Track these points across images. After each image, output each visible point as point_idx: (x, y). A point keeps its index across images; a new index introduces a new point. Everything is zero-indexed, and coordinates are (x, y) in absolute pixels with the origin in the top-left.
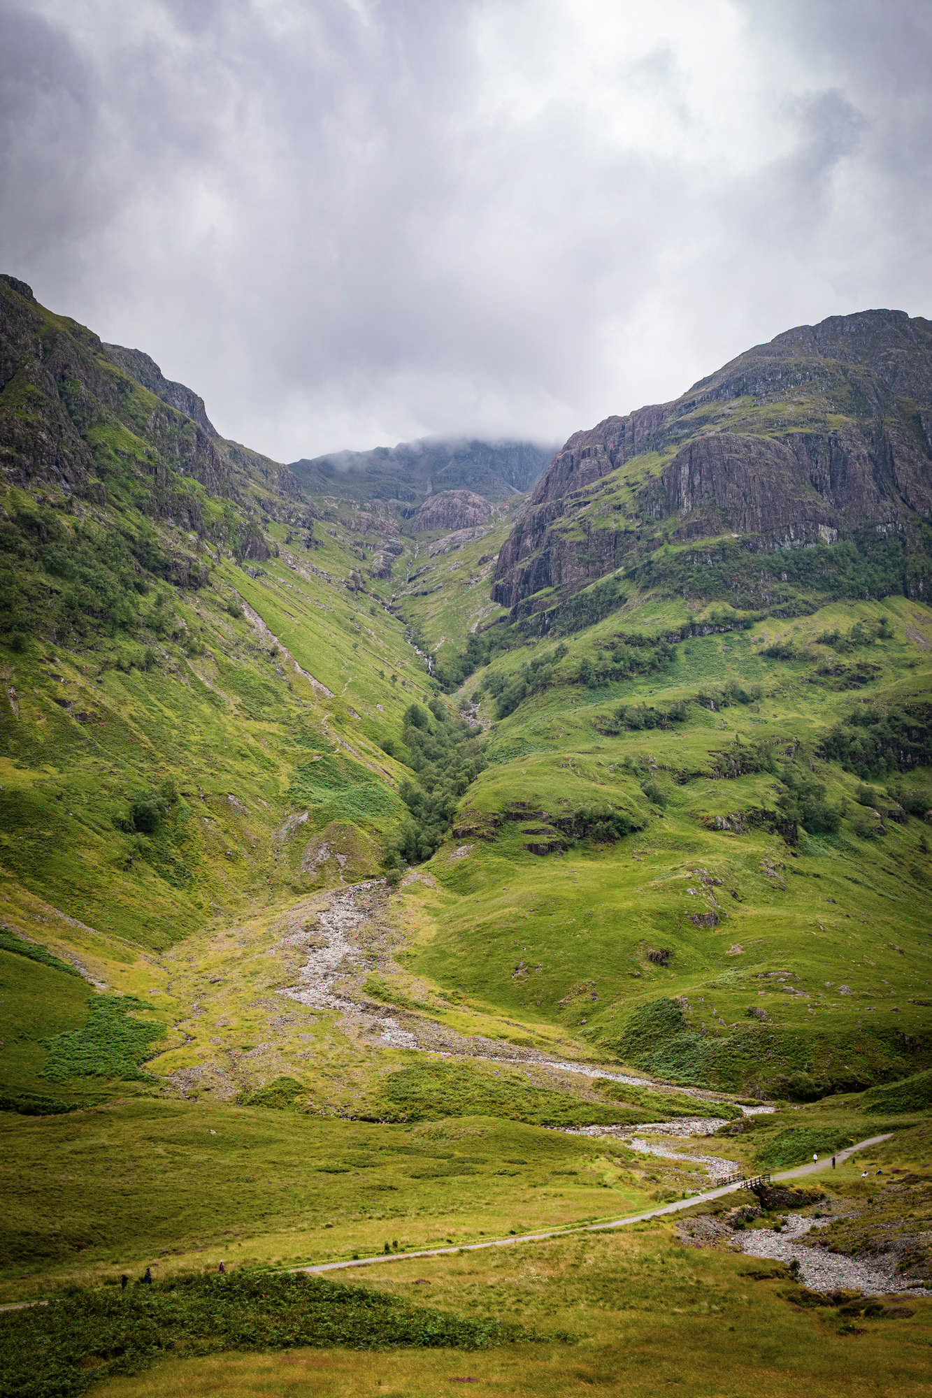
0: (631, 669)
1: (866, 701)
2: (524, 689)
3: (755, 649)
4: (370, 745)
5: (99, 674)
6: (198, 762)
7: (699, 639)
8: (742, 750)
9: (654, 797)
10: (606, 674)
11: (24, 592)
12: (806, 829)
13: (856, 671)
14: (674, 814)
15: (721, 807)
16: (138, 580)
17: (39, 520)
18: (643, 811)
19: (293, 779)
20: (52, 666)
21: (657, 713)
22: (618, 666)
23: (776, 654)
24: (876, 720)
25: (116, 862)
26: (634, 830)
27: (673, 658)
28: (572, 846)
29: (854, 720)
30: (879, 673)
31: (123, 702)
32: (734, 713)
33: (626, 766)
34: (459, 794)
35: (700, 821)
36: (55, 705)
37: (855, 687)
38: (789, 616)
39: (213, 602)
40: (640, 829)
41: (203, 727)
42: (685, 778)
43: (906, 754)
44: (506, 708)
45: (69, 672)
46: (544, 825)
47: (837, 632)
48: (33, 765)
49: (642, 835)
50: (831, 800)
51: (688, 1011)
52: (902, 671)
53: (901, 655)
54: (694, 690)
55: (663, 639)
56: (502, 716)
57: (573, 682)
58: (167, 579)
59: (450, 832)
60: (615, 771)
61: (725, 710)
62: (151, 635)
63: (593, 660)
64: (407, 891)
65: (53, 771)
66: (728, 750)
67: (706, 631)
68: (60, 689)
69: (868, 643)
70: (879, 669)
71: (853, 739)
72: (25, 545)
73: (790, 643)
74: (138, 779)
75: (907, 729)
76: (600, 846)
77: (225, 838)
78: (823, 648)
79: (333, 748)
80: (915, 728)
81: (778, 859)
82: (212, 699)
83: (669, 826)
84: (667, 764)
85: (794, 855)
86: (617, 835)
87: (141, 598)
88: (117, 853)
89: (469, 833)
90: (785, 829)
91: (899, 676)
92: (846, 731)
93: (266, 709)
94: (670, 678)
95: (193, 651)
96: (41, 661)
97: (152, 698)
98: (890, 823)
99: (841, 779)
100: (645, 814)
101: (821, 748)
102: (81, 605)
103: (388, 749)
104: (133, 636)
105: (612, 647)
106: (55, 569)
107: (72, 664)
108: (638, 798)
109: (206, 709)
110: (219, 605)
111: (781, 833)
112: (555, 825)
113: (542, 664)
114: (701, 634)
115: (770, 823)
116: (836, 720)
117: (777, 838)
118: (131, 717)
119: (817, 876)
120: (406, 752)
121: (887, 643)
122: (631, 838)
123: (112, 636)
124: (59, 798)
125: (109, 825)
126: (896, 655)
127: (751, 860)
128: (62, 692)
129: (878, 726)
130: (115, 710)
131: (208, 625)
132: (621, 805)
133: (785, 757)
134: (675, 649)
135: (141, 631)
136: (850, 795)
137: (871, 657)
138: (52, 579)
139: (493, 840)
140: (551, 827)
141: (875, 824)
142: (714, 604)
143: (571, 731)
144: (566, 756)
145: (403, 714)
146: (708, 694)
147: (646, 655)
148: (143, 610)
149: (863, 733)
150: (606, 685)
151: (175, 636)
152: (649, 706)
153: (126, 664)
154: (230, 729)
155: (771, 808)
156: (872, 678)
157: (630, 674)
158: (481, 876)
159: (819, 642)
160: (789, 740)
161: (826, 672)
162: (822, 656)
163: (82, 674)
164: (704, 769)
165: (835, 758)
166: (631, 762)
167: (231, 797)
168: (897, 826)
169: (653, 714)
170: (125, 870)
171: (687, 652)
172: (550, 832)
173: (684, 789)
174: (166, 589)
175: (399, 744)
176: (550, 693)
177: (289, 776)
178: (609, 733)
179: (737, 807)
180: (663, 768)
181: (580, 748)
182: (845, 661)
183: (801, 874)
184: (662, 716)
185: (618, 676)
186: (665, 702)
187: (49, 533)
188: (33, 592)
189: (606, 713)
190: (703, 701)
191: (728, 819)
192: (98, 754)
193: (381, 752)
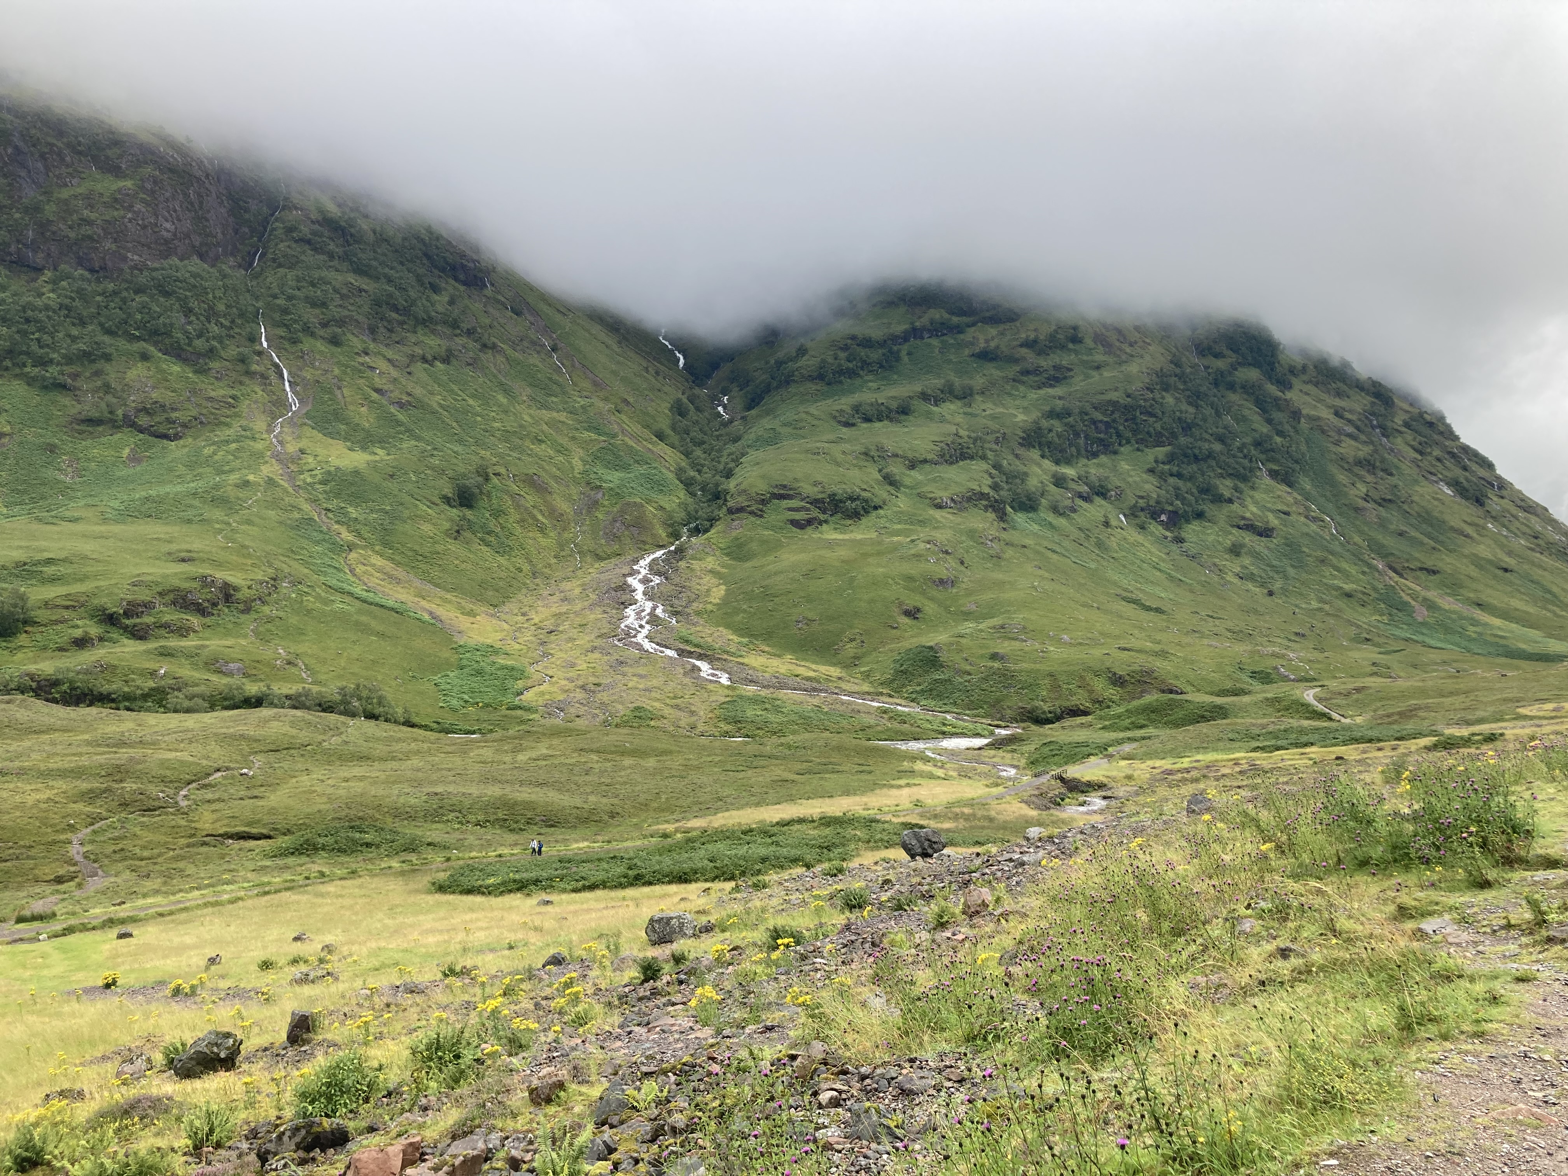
0: (862, 368)
1: (1060, 398)
2: (769, 384)
3: (967, 352)
4: (647, 433)
5: (408, 366)
6: (502, 448)
7: (918, 342)
8: (960, 441)
9: (890, 481)
10: (841, 372)
11: (336, 291)
12: (1012, 507)
13: (1052, 373)
14: (905, 494)
15: (946, 489)
16: (431, 280)
17: (343, 224)
18: (882, 493)
19: (585, 462)
20: (367, 359)
21: (887, 407)
22: (851, 365)
23: (986, 356)
24: (1069, 415)
25: (447, 533)
26: (876, 508)
27: (898, 359)
28: (826, 522)
29: (1052, 414)
30: (1071, 373)
31: (432, 393)
32: (950, 408)
33: (866, 454)
34: (728, 477)
35: (928, 501)
36: (375, 395)
37: (1051, 386)
38: (996, 323)
39: (498, 301)
40: (881, 507)
41: (503, 416)
42: (913, 465)
43: (1092, 444)
44: (753, 400)
45: (383, 365)
46: (803, 504)
47: (1037, 337)
48: (364, 448)
49: (881, 512)
50: (1033, 483)
51: (943, 656)
52: (1090, 372)
53: (1090, 358)
54: (918, 388)
55: (889, 342)
56: (749, 408)
57: (811, 378)
58: (456, 279)
59: (725, 509)
60: (857, 458)
61: (943, 405)
62: (448, 331)
63: (830, 360)
64: (694, 558)
65: (381, 452)
66: (949, 440)
67: (926, 335)
68: (377, 380)
69: (1063, 347)
70: (1070, 370)
71: (1050, 431)
72: (332, 247)
73: (998, 347)
74: (455, 461)
75: (1094, 422)
76: (849, 522)
77: (535, 512)
78: (1024, 351)
79: (614, 436)
80: (1101, 421)
81: (993, 532)
82: (507, 391)
83: (903, 503)
84: (900, 452)
85: (1004, 529)
86: (862, 512)
87: (436, 297)
88: (447, 525)
89: (741, 510)
90: (997, 508)
91: (1087, 377)
92: (1045, 424)
93: (554, 399)
94: (895, 377)
95: (485, 345)
96: (357, 354)
97: (455, 388)
98: (1079, 502)
99: (1039, 465)
100: (885, 495)
101: (1023, 438)
102: (387, 304)
103: (660, 436)
104: (433, 332)
105: (846, 348)
106: (360, 270)
107: (384, 357)
108: (878, 482)
109: (502, 399)
110: (503, 304)
111: (994, 511)
112: (811, 503)
113: (786, 363)
114: (922, 338)
115: (984, 503)
116: (1035, 415)
117: (991, 515)
118: (441, 406)
119: (1025, 547)
120: (675, 438)
121: (1077, 347)
122: (874, 514)
123: (415, 332)
124: (392, 476)
125: (438, 501)
126: (1085, 358)
127: (972, 534)
128: (378, 382)
129: (1071, 419)
130: (426, 400)
131: (495, 323)
132: (865, 487)
133: (995, 447)
134: (899, 351)
135: (439, 328)
136: (1046, 478)
137: (1065, 359)
138: (358, 278)
139: (761, 516)
140: (808, 506)
141: (1068, 503)
142: (932, 310)
143: (815, 422)
144: (818, 445)
145: (669, 405)
146: (929, 392)
147: (875, 355)
148: (440, 309)
149: (1058, 426)
150: (841, 382)
151: (470, 333)
152: (880, 401)
153: (430, 358)
154: (526, 418)
155: (986, 490)
156: (1065, 378)
157: (861, 373)
158: (754, 546)
159: (1021, 346)
160: (998, 432)
161: (1027, 372)
162: (1024, 359)
163: (394, 366)
164: (929, 457)
165: (1034, 447)
166: (869, 450)
167: (535, 477)
168: (1085, 505)
169: (883, 408)
170: (455, 539)
171: (909, 354)
172: (808, 510)
173: (913, 473)
174: (455, 288)
175: (669, 432)
176: (793, 389)
177: (581, 459)
178: (847, 424)
179: (958, 490)
180: (896, 456)
181: (825, 438)
182: (1045, 363)
183: (1012, 545)
184: (891, 411)
185: (852, 374)
186: (894, 398)
187: (352, 235)
188: (344, 291)
189: (844, 407)
190: (924, 397)
191: (952, 500)
192: (418, 438)
193: (655, 439)
